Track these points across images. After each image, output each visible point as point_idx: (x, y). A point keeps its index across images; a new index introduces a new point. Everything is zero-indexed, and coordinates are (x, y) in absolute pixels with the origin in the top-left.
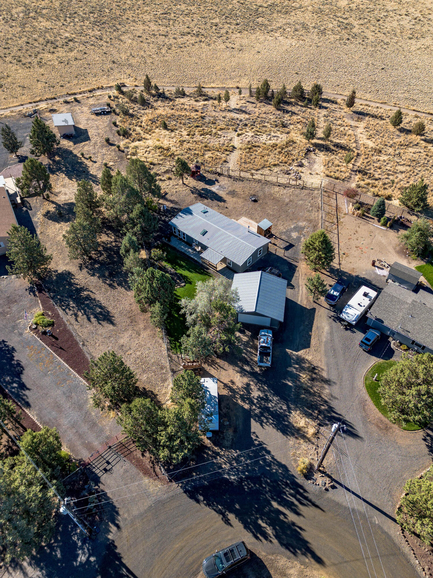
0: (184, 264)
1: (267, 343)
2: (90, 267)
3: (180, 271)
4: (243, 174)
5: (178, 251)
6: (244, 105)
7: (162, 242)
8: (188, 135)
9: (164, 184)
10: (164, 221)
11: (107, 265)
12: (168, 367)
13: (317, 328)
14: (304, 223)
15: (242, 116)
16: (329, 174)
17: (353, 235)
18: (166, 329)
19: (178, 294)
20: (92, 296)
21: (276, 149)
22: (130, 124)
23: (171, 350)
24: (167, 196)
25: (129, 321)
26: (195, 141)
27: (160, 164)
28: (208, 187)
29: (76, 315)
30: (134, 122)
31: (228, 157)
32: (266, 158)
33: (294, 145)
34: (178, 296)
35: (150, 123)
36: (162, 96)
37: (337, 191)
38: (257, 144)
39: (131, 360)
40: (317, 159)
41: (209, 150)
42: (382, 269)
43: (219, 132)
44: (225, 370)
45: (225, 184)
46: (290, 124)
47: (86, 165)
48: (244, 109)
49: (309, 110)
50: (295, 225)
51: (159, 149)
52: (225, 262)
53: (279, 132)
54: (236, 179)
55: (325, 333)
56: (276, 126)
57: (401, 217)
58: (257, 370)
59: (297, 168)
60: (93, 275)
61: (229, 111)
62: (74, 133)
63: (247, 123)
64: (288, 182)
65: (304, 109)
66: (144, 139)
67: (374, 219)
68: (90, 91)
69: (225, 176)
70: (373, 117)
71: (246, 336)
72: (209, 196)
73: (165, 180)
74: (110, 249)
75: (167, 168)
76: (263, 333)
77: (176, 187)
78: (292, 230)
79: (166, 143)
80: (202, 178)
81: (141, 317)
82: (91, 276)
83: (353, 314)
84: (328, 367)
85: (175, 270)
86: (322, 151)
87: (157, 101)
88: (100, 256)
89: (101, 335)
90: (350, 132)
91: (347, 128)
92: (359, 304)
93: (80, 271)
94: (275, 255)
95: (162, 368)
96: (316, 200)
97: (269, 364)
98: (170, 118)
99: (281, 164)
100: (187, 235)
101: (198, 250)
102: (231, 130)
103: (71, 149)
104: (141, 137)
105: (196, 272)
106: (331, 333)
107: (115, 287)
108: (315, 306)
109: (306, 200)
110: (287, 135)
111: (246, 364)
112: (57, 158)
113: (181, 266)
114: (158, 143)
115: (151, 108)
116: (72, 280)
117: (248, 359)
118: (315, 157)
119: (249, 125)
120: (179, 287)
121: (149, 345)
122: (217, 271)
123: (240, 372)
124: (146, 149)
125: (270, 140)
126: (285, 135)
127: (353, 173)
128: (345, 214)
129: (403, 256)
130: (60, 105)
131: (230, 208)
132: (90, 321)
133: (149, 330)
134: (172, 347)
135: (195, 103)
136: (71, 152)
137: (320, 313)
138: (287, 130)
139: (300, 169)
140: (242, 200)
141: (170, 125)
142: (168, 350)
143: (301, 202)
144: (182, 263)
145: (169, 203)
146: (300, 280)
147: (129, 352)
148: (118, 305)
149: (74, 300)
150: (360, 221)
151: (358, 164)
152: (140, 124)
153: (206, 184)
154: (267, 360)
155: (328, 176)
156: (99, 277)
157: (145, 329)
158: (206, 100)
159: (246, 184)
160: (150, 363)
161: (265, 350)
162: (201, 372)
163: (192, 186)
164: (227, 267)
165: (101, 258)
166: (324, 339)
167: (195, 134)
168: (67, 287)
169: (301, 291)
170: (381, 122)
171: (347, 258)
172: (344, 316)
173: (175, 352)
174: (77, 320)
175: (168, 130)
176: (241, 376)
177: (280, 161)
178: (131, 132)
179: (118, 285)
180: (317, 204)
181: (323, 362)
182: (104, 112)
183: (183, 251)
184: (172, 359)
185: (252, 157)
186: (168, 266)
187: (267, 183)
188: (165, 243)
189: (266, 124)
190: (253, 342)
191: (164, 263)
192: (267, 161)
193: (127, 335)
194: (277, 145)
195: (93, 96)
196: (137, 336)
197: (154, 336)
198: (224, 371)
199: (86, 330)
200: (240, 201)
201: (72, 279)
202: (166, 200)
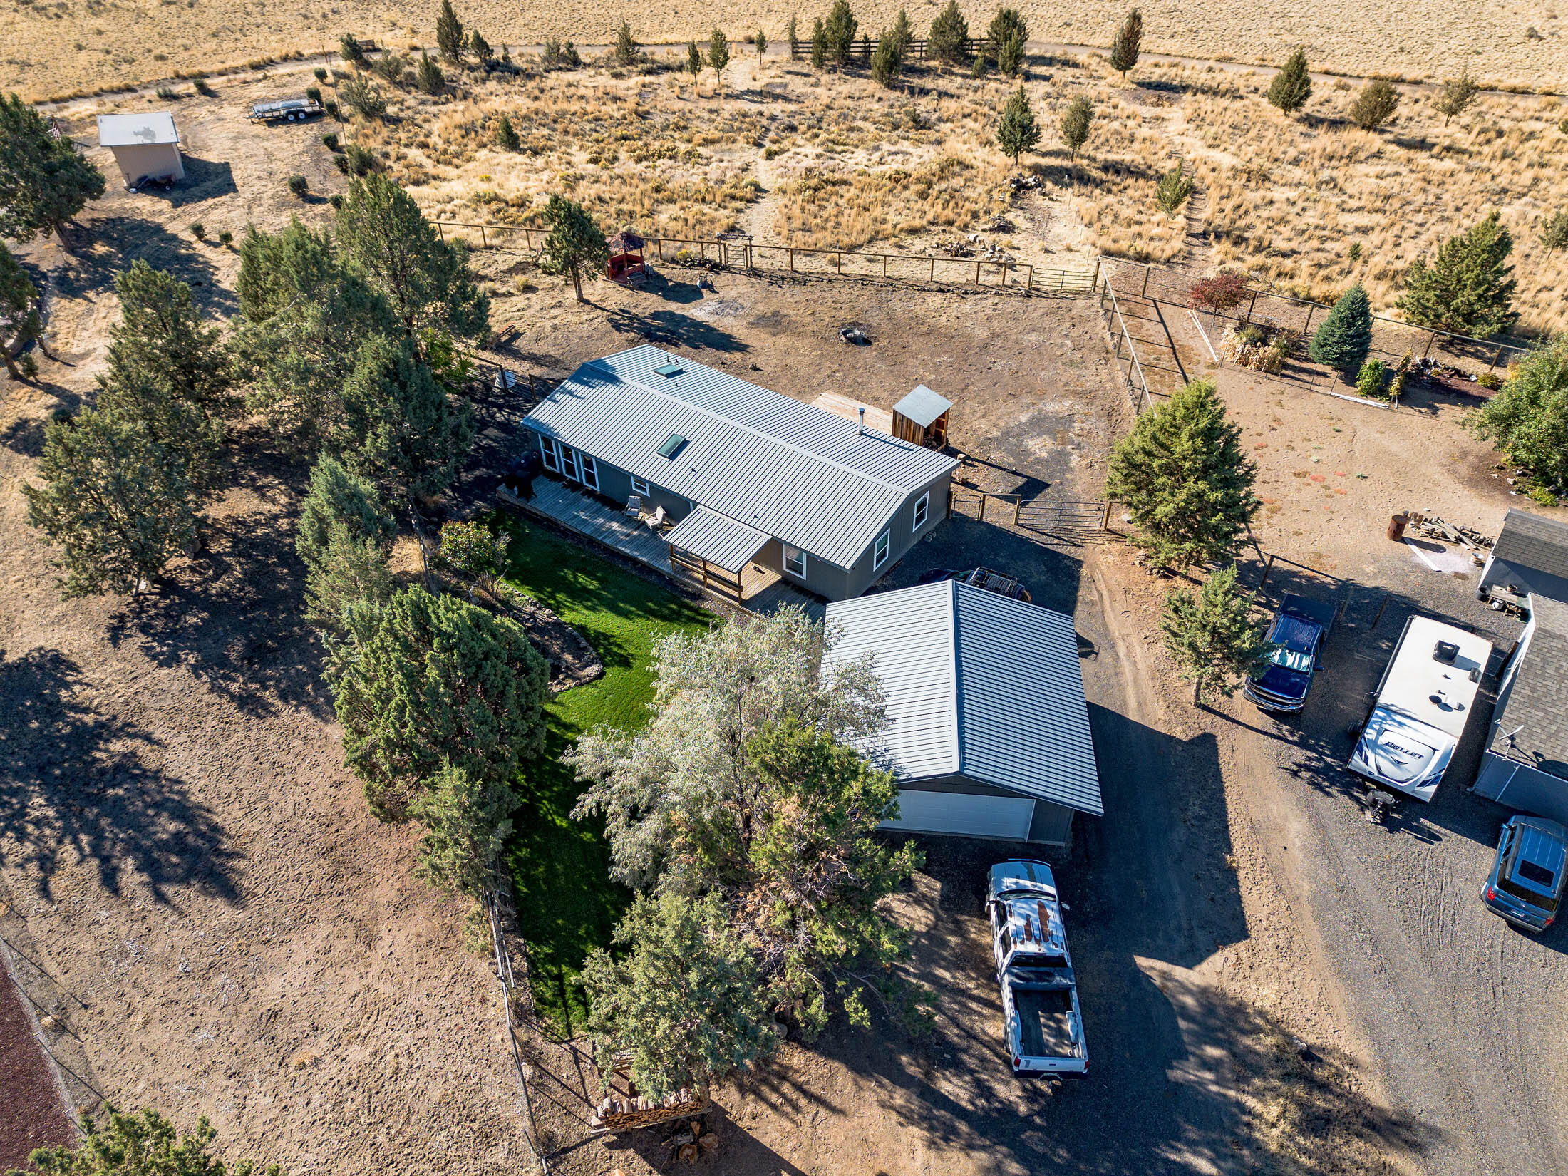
0: (593, 585)
1: (1045, 937)
2: (159, 625)
3: (576, 616)
4: (801, 263)
5: (566, 533)
6: (778, 80)
7: (496, 504)
8: (595, 161)
9: (507, 306)
10: (506, 427)
11: (244, 611)
12: (524, 1124)
13: (1254, 830)
14: (1067, 403)
15: (777, 108)
16: (1113, 247)
17: (1266, 432)
18: (514, 898)
19: (568, 717)
20: (149, 758)
21: (906, 187)
22: (388, 143)
23: (539, 1014)
24: (519, 344)
25: (321, 868)
26: (619, 177)
27: (491, 248)
28: (675, 307)
29: (48, 863)
30: (403, 135)
31: (742, 218)
32: (877, 212)
33: (967, 174)
34: (569, 727)
35: (458, 133)
36: (501, 69)
37: (1156, 296)
38: (838, 176)
39: (317, 1099)
40: (1057, 209)
41: (671, 200)
42: (1439, 549)
43: (701, 150)
44: (833, 1110)
45: (740, 295)
46: (940, 120)
47: (207, 264)
48: (778, 91)
49: (993, 85)
50: (1033, 412)
51: (488, 202)
52: (774, 564)
53: (906, 143)
54: (777, 280)
55: (1297, 854)
56: (896, 127)
57: (1425, 363)
58: (1010, 1092)
59: (994, 236)
60: (171, 661)
61: (728, 96)
62: (180, 173)
63: (796, 123)
64: (973, 276)
65: (977, 82)
66: (435, 178)
67: (1324, 375)
68: (256, 67)
69: (740, 271)
70: (1204, 92)
71: (920, 901)
72: (680, 337)
73: (510, 294)
74: (267, 545)
75: (519, 259)
76: (1009, 882)
77: (555, 312)
78: (1023, 431)
79: (513, 187)
80: (649, 281)
81: (385, 844)
82: (161, 665)
83: (1424, 751)
84: (1374, 1038)
85: (557, 610)
86: (1067, 186)
87: (484, 81)
88: (217, 578)
89: (167, 964)
90: (1145, 131)
91: (1130, 123)
92: (1435, 700)
93: (110, 648)
94: (981, 522)
95: (486, 1139)
96: (1088, 327)
97: (1076, 1057)
98: (530, 120)
99: (933, 228)
100: (601, 463)
101: (650, 522)
102: (741, 142)
103: (161, 219)
104: (426, 174)
105: (650, 613)
106: (1327, 851)
107: (266, 706)
108: (1209, 723)
109: (1051, 330)
110: (939, 148)
111: (945, 1065)
112: (100, 249)
113: (580, 595)
114: (483, 188)
115: (465, 98)
116: (63, 693)
117: (952, 1033)
118: (1047, 203)
119: (803, 128)
120: (570, 683)
121: (416, 1000)
122: (744, 603)
123: (926, 1120)
124: (439, 207)
125: (881, 162)
126: (931, 148)
127: (1195, 241)
128: (1213, 366)
129: (1499, 496)
130: (146, 105)
131: (768, 369)
132: (116, 891)
133: (421, 912)
134: (541, 1000)
135: (614, 82)
136: (158, 229)
137: (1240, 757)
138: (932, 135)
139: (1004, 239)
140: (809, 340)
141: (530, 138)
142: (522, 1015)
143: (1033, 337)
144: (582, 579)
145: (526, 364)
146: (1110, 616)
147: (309, 1052)
148: (274, 795)
149: (52, 788)
150: (1275, 385)
151: (1203, 216)
152: (421, 138)
153: (665, 297)
154: (1060, 1033)
155: (1108, 253)
156: (195, 670)
157: (402, 906)
158: (649, 72)
159: (817, 291)
160: (421, 1108)
161: (1040, 977)
162: (710, 1140)
163: (615, 308)
164: (785, 581)
165: (215, 588)
166: (1306, 887)
167: (616, 159)
168: (34, 725)
169: (1126, 666)
170: (1238, 104)
171: (1277, 517)
172: (1371, 762)
173: (560, 1028)
174: (45, 891)
175: (522, 151)
176: (931, 1144)
177: (930, 217)
178: (388, 163)
179: (284, 697)
180: (1096, 340)
181: (1341, 1010)
182: (296, 114)
183: (587, 531)
184: (544, 1073)
185: (825, 214)
186: (523, 596)
187: (894, 284)
188: (511, 507)
189: (860, 123)
190: (960, 930)
191: (504, 587)
192: (884, 221)
193: (303, 948)
194: (907, 175)
195: (265, 77)
196: (359, 948)
197: (445, 943)
198: (834, 1119)
199: (87, 943)
200: (803, 345)
201: (67, 686)
202: (517, 355)
